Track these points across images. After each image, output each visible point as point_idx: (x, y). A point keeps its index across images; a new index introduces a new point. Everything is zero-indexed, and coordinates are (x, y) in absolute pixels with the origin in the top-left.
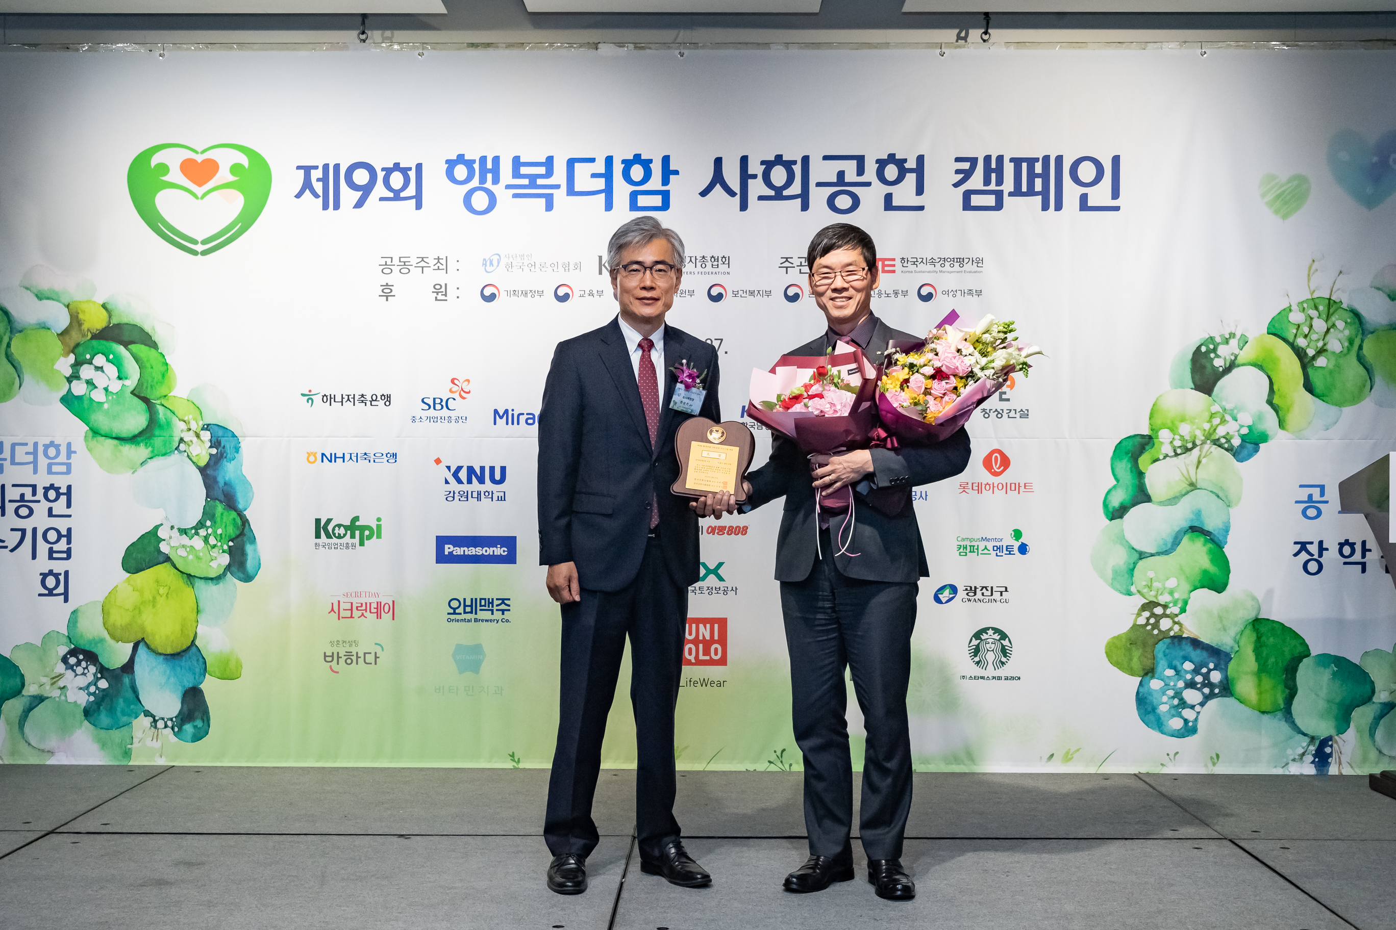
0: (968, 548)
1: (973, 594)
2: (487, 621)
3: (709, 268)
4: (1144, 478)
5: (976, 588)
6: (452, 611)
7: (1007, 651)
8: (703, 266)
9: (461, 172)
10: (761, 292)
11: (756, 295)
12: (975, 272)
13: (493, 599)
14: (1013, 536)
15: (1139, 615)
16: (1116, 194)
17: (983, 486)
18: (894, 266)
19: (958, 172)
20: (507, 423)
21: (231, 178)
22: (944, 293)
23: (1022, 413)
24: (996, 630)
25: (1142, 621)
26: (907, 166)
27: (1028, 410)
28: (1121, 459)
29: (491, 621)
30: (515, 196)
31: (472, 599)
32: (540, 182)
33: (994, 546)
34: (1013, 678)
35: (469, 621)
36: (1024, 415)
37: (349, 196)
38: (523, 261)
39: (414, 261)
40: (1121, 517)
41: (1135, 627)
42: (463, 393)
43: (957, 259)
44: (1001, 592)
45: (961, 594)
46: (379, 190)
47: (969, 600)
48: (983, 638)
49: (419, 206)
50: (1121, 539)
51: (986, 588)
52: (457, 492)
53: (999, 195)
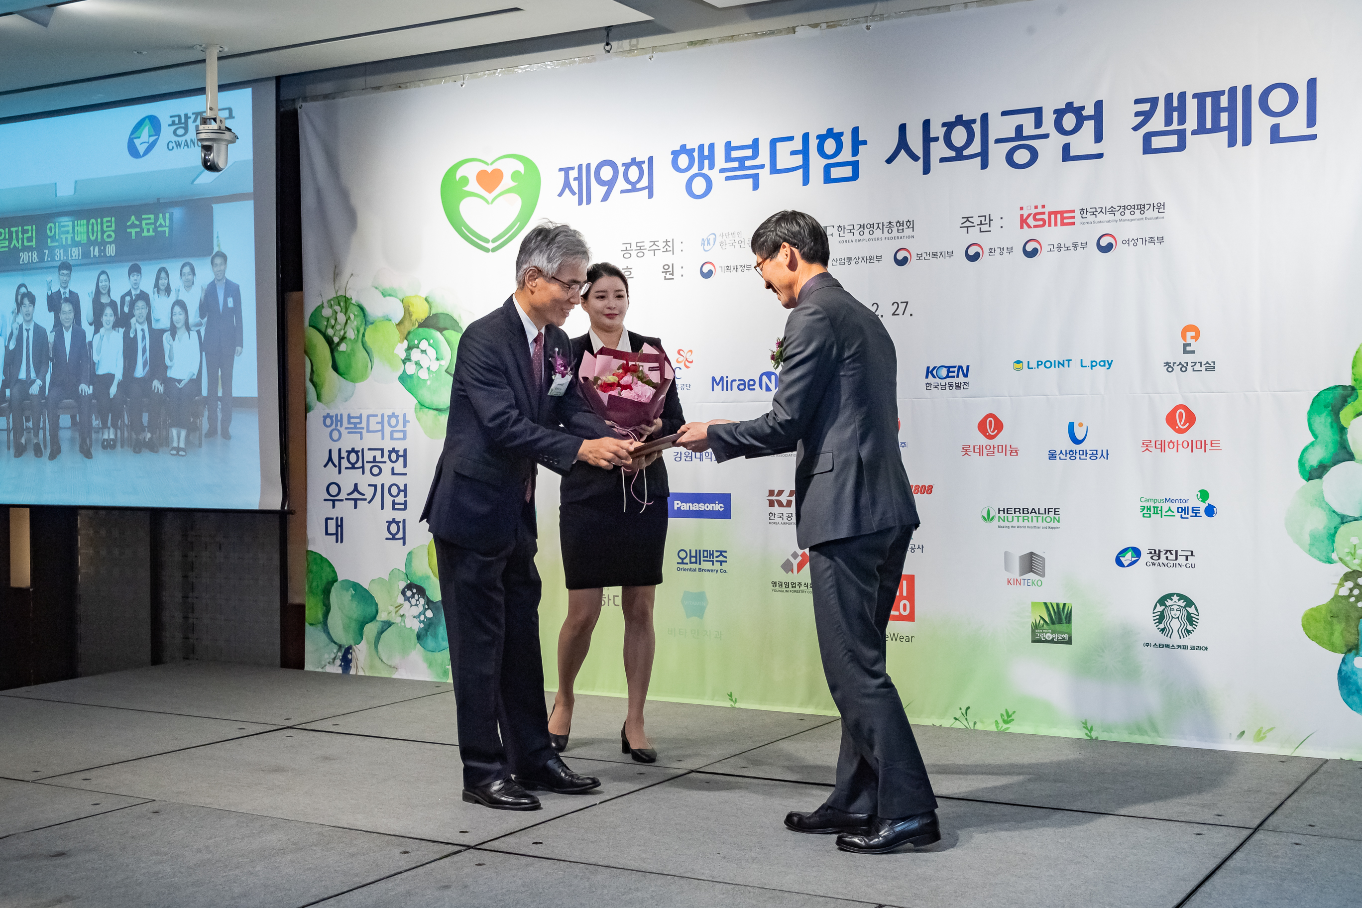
0: (1152, 509)
1: (1157, 558)
2: (709, 571)
3: (895, 233)
4: (1346, 434)
5: (1160, 551)
6: (680, 561)
7: (1194, 619)
8: (890, 231)
9: (683, 161)
10: (943, 254)
11: (938, 257)
12: (1157, 218)
13: (713, 551)
14: (1199, 497)
15: (1341, 585)
16: (1311, 121)
17: (1167, 444)
18: (1073, 217)
19: (1137, 114)
20: (723, 390)
21: (512, 184)
22: (1124, 242)
23: (1207, 365)
24: (1181, 597)
25: (1344, 592)
26: (1085, 113)
27: (1214, 362)
28: (1320, 414)
29: (712, 571)
30: (728, 178)
31: (696, 551)
32: (748, 163)
33: (1178, 508)
34: (1199, 648)
35: (694, 570)
36: (1210, 367)
37: (598, 191)
38: (734, 239)
39: (647, 245)
40: (1320, 477)
41: (1337, 598)
42: (687, 364)
43: (1138, 205)
44: (1187, 557)
45: (1145, 557)
46: (621, 184)
47: (1154, 564)
48: (1168, 604)
49: (651, 195)
50: (1321, 501)
51: (1170, 551)
52: (683, 453)
53: (1182, 135)
